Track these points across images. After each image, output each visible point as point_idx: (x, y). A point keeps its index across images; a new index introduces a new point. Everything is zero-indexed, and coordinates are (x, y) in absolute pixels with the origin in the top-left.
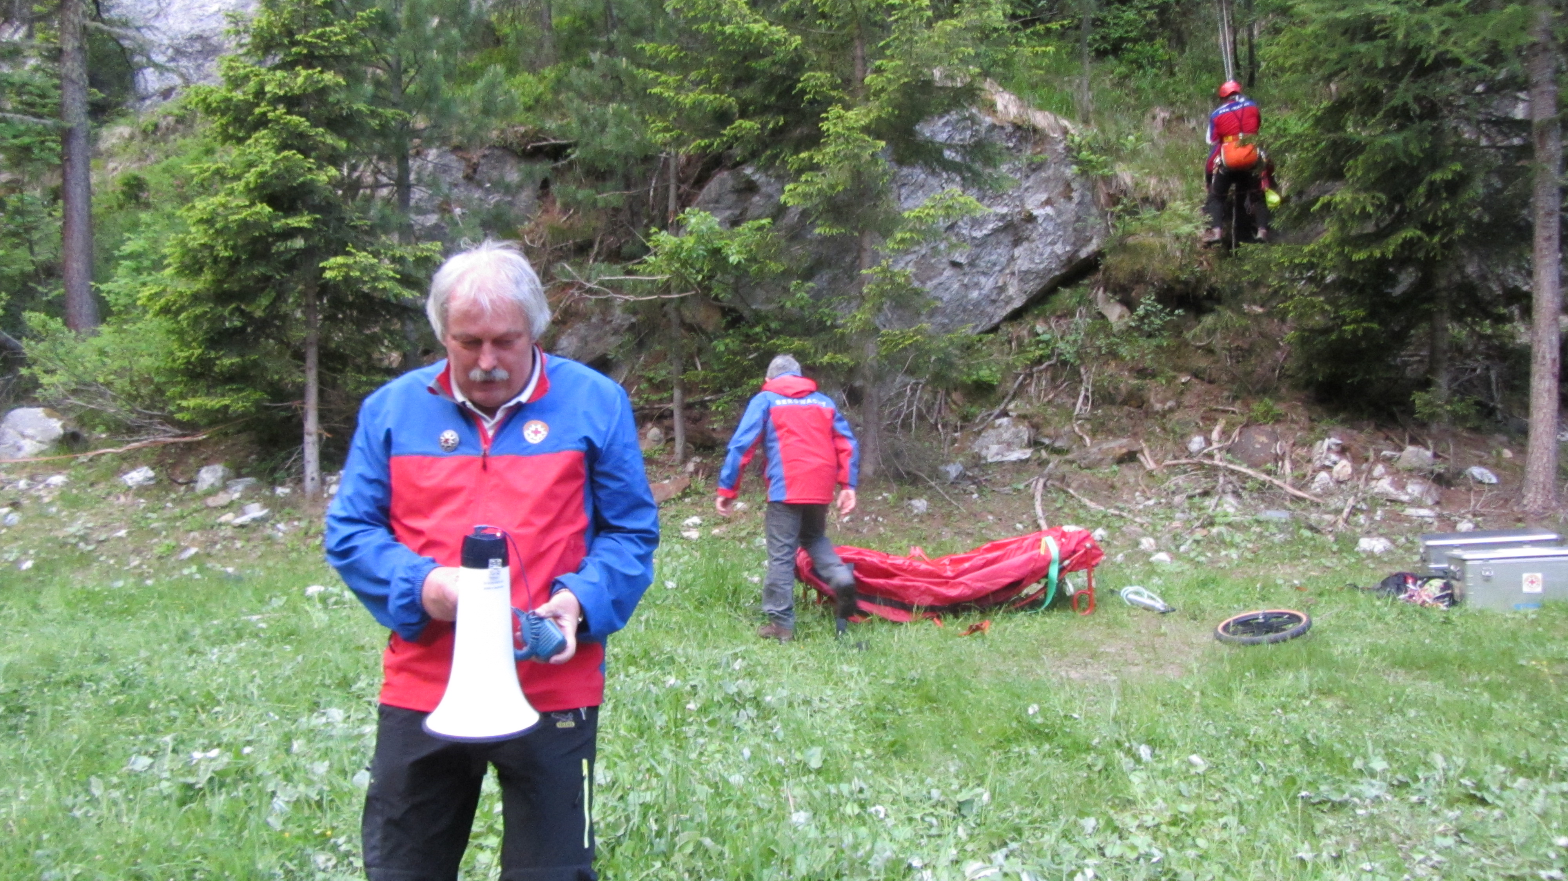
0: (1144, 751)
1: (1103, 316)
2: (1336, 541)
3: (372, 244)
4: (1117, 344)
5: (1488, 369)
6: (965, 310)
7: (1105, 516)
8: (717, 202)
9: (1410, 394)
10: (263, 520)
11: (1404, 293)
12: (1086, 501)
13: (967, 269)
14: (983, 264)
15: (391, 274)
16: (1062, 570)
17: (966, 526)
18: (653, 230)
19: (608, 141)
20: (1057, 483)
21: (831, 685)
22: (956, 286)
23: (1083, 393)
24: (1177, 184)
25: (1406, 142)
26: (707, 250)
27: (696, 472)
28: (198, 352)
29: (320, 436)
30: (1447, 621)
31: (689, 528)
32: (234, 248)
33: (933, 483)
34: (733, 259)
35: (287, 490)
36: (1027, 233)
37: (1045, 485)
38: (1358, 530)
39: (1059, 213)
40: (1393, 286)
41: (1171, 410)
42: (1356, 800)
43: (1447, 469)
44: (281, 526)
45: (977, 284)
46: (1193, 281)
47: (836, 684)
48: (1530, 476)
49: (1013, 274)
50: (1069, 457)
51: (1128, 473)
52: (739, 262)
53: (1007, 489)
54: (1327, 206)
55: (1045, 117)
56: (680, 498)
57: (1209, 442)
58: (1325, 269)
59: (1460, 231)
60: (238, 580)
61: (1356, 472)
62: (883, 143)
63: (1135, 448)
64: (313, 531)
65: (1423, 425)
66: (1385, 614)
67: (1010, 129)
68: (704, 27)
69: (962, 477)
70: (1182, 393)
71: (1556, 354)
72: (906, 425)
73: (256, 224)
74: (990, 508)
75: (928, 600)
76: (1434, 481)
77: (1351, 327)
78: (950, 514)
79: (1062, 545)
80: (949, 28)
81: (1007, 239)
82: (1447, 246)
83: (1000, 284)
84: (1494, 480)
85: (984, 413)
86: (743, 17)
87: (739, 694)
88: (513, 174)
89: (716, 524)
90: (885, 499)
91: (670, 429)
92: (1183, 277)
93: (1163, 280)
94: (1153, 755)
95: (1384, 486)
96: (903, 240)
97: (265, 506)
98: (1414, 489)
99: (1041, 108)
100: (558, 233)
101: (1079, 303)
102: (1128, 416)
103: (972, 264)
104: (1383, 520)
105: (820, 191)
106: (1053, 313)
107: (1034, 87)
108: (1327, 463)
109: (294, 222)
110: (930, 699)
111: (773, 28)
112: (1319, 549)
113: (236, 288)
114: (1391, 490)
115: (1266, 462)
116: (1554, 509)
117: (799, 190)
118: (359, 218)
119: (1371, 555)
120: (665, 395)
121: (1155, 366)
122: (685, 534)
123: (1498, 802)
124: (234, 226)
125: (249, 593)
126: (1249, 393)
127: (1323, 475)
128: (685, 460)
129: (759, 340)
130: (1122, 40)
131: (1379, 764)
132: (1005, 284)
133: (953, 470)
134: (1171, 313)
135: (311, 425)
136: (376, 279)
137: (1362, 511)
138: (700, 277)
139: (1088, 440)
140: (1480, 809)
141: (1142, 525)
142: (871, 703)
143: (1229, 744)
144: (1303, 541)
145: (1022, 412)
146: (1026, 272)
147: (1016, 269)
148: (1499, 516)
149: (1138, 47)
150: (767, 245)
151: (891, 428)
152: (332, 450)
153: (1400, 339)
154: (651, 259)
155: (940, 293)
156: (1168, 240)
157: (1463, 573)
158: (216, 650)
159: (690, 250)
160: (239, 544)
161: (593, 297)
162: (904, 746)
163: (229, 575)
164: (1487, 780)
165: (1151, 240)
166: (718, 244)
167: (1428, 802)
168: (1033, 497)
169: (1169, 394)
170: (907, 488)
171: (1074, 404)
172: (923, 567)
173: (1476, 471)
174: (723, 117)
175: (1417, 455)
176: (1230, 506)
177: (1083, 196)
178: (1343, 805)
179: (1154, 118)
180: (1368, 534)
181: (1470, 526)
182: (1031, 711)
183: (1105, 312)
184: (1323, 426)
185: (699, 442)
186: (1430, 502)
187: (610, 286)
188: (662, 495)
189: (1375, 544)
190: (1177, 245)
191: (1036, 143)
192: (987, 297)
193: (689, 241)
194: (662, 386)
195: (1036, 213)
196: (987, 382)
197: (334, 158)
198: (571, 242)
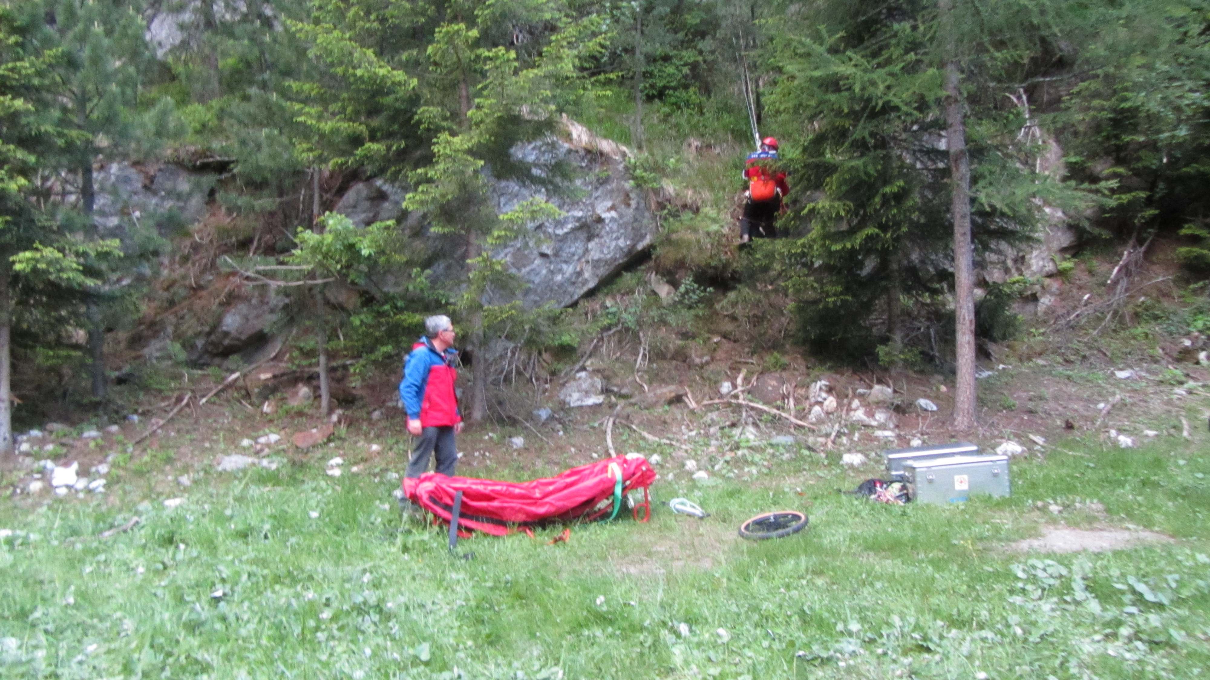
0: (683, 628)
1: (654, 293)
2: (827, 457)
3: (58, 241)
4: (666, 314)
5: (928, 328)
6: (551, 290)
7: (659, 445)
8: (355, 207)
9: (876, 347)
11: (869, 274)
12: (645, 434)
13: (552, 259)
14: (564, 255)
15: (74, 266)
16: (624, 489)
17: (554, 457)
18: (300, 229)
19: (263, 158)
20: (624, 422)
21: (442, 590)
22: (544, 272)
23: (642, 352)
24: (707, 195)
25: (865, 165)
26: (344, 246)
27: (339, 421)
29: (12, 403)
30: (904, 514)
31: (332, 467)
33: (528, 425)
34: (365, 252)
36: (597, 231)
37: (614, 423)
38: (842, 448)
39: (621, 216)
40: (861, 269)
41: (707, 363)
42: (839, 655)
43: (903, 401)
45: (560, 271)
46: (721, 266)
47: (446, 589)
48: (959, 405)
49: (587, 262)
50: (633, 400)
51: (676, 411)
52: (370, 255)
53: (586, 427)
54: (812, 211)
55: (609, 144)
56: (325, 444)
57: (735, 386)
58: (813, 257)
59: (904, 229)
61: (840, 405)
62: (482, 163)
63: (681, 392)
65: (886, 370)
66: (860, 511)
67: (582, 153)
68: (340, 70)
69: (551, 418)
70: (715, 350)
71: (972, 316)
72: (507, 380)
74: (572, 442)
75: (521, 517)
76: (894, 410)
77: (833, 299)
78: (541, 449)
79: (624, 469)
80: (531, 75)
81: (582, 235)
82: (897, 239)
83: (578, 269)
84: (935, 408)
85: (568, 368)
86: (371, 63)
87: (365, 603)
88: (184, 184)
89: (355, 464)
90: (491, 438)
91: (317, 388)
92: (713, 263)
93: (699, 266)
94: (691, 631)
95: (859, 414)
96: (499, 237)
98: (881, 416)
99: (605, 137)
100: (223, 232)
101: (638, 284)
102: (676, 368)
103: (556, 255)
104: (859, 440)
105: (434, 199)
106: (619, 291)
107: (600, 121)
108: (820, 399)
110: (520, 597)
111: (395, 72)
112: (815, 464)
114: (864, 418)
115: (776, 400)
116: (976, 428)
117: (417, 198)
118: (47, 220)
119: (851, 467)
120: (314, 361)
121: (694, 330)
122: (330, 472)
123: (939, 649)
126: (763, 348)
127: (817, 408)
128: (331, 411)
129: (389, 316)
130: (665, 87)
131: (854, 626)
132: (582, 270)
133: (544, 414)
134: (705, 290)
135: (4, 393)
136: (61, 270)
137: (844, 434)
138: (339, 267)
139: (646, 387)
140: (926, 656)
141: (686, 451)
142: (473, 603)
143: (748, 618)
144: (803, 458)
145: (596, 367)
146: (599, 261)
147: (590, 259)
148: (939, 434)
149: (677, 93)
150: (393, 240)
151: (496, 383)
152: (24, 414)
153: (867, 307)
154: (297, 252)
155: (532, 277)
156: (701, 235)
157: (914, 477)
159: (329, 245)
161: (251, 284)
162: (499, 637)
164: (930, 632)
165: (690, 236)
166: (352, 240)
167: (890, 652)
168: (605, 432)
169: (705, 351)
170: (508, 429)
171: (636, 360)
172: (517, 491)
173: (923, 402)
174: (356, 141)
175: (882, 392)
176: (751, 434)
177: (638, 203)
178: (829, 659)
179: (690, 145)
180: (849, 451)
181: (920, 442)
182: (598, 602)
183: (657, 290)
184: (816, 372)
185: (341, 398)
186: (892, 425)
187: (265, 274)
188: (310, 442)
189: (854, 459)
190: (708, 240)
191: (602, 164)
192: (569, 280)
193: (329, 238)
194: (310, 354)
195: (603, 216)
196: (569, 345)
197: (24, 170)
198: (234, 239)
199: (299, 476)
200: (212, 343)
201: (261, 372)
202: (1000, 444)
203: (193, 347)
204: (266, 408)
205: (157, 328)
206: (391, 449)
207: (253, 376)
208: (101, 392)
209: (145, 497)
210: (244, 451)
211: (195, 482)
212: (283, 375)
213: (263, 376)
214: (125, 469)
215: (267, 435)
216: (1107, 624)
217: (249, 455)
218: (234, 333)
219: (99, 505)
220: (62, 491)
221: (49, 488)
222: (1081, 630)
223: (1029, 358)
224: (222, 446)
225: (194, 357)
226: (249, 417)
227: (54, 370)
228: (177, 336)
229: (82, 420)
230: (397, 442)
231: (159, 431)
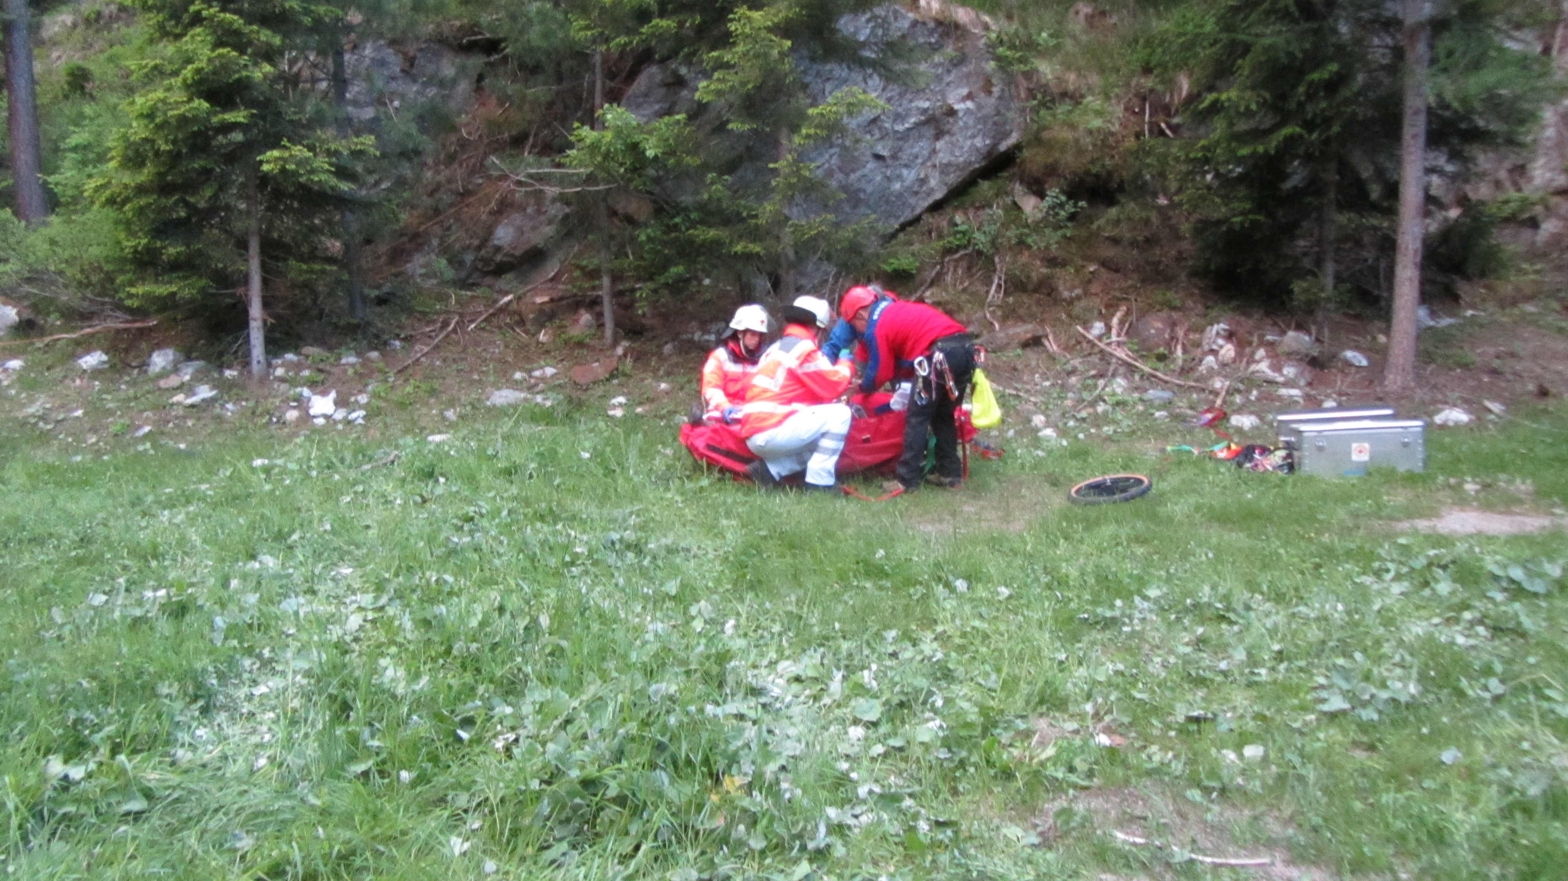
0: (961, 585)
1: (1016, 207)
3: (308, 138)
4: (1027, 235)
5: (1377, 259)
6: (887, 202)
7: (1002, 396)
8: (646, 95)
9: (1288, 281)
10: (213, 400)
11: (1295, 188)
13: (889, 162)
14: (905, 157)
15: (326, 166)
18: (576, 125)
19: (535, 37)
21: (711, 535)
22: (879, 178)
23: (996, 281)
24: (1095, 79)
25: (1288, 43)
26: (627, 146)
27: (625, 355)
28: (144, 241)
29: (265, 322)
31: (614, 407)
32: (174, 142)
34: (650, 153)
35: (235, 373)
36: (948, 127)
38: (1233, 408)
39: (979, 107)
40: (1284, 181)
41: (1078, 298)
42: (1127, 620)
43: (1323, 353)
44: (229, 406)
45: (899, 177)
46: (1104, 174)
47: (715, 535)
48: (1392, 359)
49: (934, 166)
51: (1032, 356)
52: (656, 156)
54: (1217, 103)
55: (967, 14)
56: (608, 380)
57: (1109, 328)
60: (189, 454)
61: (1239, 354)
62: (789, 43)
63: (1040, 333)
64: (259, 410)
65: (1310, 312)
67: (932, 25)
70: (1090, 281)
71: (1418, 245)
73: (195, 119)
76: (1309, 363)
77: (1240, 219)
81: (929, 132)
82: (1327, 142)
83: (922, 176)
84: (1364, 363)
87: (622, 541)
88: (448, 68)
89: (641, 404)
91: (599, 315)
92: (1094, 170)
93: (1075, 174)
94: (969, 587)
95: (1263, 367)
96: (808, 136)
97: (214, 387)
98: (1289, 371)
99: (963, 3)
100: (493, 126)
101: (997, 195)
102: (1038, 303)
103: (894, 157)
104: (1258, 399)
105: (732, 88)
106: (972, 204)
108: (1215, 347)
109: (230, 117)
113: (180, 181)
114: (1268, 372)
115: (1158, 346)
116: (1412, 389)
117: (713, 87)
118: (295, 113)
119: (1239, 430)
120: (597, 283)
121: (1062, 255)
122: (611, 413)
124: (173, 121)
125: (199, 465)
126: (1152, 282)
127: (1210, 359)
128: (615, 343)
129: (680, 230)
132: (927, 176)
134: (1076, 204)
135: (256, 311)
136: (312, 171)
137: (1239, 391)
138: (622, 170)
139: (997, 326)
140: (1224, 626)
141: (1035, 404)
142: (740, 550)
146: (949, 165)
147: (937, 162)
148: (1361, 394)
150: (685, 139)
152: (278, 335)
153: (1289, 230)
154: (572, 152)
155: (863, 185)
156: (1081, 133)
157: (1301, 443)
158: (166, 512)
159: (610, 144)
160: (190, 423)
161: (524, 190)
162: (761, 583)
163: (180, 450)
164: (1236, 604)
165: (1067, 134)
166: (637, 138)
169: (1077, 282)
171: (988, 292)
173: (1349, 354)
174: (642, 16)
175: (1298, 340)
176: (1119, 385)
177: (1003, 90)
179: (1077, 13)
180: (1239, 410)
181: (1333, 403)
182: (877, 556)
183: (1020, 203)
184: (1213, 313)
185: (628, 327)
186: (1302, 383)
187: (539, 178)
188: (590, 377)
189: (1245, 421)
190: (1088, 140)
191: (957, 39)
192: (908, 189)
193: (609, 136)
194: (594, 274)
195: (956, 107)
196: (904, 271)
197: (269, 55)
198: (506, 135)
199: (577, 415)
200: (482, 259)
201: (537, 295)
202: (1441, 410)
203: (461, 263)
204: (542, 337)
205: (421, 240)
206: (682, 389)
207: (527, 300)
208: (359, 313)
209: (407, 432)
210: (516, 385)
211: (462, 417)
212: (561, 299)
213: (539, 300)
214: (386, 400)
215: (542, 368)
216: (1450, 608)
217: (521, 390)
218: (507, 249)
219: (359, 438)
220: (320, 421)
221: (306, 417)
222: (1423, 613)
223: (1514, 303)
224: (492, 379)
225: (463, 274)
226: (523, 347)
227: (307, 286)
228: (444, 250)
229: (339, 345)
230: (690, 381)
231: (423, 359)
